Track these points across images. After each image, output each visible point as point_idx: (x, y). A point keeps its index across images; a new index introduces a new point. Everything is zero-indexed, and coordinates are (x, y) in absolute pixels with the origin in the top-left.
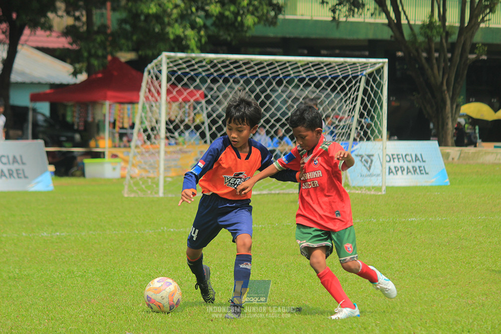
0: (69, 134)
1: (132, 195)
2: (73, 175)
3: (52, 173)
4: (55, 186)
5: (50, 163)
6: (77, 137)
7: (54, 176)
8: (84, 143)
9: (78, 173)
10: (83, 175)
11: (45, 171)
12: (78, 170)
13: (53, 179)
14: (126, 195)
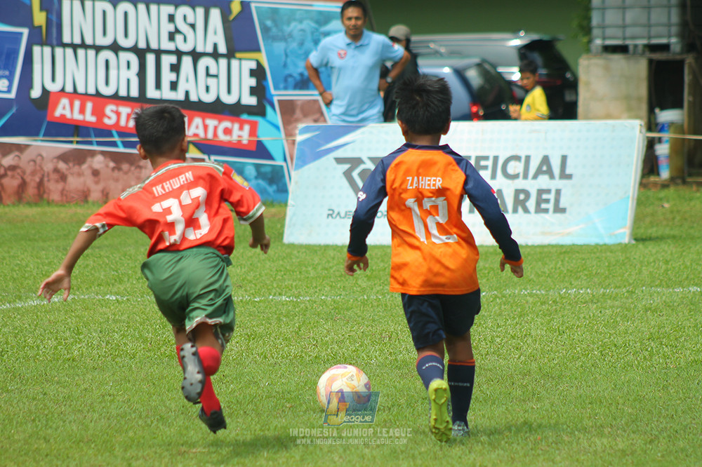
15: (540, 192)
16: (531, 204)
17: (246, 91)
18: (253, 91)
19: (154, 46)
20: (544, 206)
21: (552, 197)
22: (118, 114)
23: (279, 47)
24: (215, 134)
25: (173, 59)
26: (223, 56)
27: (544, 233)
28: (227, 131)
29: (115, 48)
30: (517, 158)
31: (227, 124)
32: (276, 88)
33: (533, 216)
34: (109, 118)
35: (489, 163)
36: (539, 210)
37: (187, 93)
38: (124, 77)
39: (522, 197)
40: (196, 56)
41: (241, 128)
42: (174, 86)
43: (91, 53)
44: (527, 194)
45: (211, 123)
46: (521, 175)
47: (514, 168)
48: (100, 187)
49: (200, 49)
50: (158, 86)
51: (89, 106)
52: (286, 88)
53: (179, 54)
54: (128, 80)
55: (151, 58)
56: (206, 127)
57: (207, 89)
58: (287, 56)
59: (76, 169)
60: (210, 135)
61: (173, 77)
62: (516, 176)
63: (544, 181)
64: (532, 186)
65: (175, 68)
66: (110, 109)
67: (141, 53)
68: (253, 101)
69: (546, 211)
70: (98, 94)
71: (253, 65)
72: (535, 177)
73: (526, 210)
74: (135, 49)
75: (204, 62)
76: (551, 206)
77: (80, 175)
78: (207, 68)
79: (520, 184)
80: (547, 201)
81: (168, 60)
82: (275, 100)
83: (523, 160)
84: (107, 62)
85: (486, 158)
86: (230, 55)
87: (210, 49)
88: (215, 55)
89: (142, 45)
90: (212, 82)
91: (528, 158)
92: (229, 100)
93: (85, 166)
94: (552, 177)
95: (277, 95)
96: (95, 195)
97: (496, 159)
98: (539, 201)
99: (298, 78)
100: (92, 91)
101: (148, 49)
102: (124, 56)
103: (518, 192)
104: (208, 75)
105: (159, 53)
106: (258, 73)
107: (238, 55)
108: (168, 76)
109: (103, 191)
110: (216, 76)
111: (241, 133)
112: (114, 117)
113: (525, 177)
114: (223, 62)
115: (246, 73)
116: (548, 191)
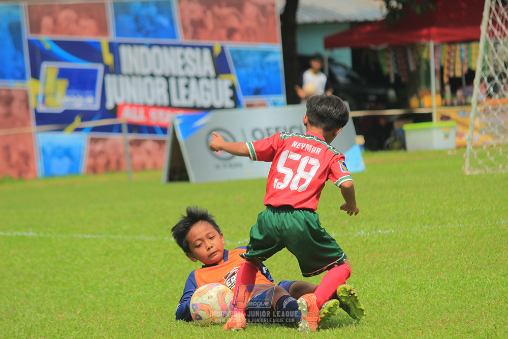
0: (381, 91)
1: (477, 172)
2: (389, 148)
3: (361, 146)
4: (367, 165)
5: (358, 133)
6: (392, 93)
7: (363, 151)
8: (402, 103)
9: (397, 144)
10: (403, 146)
11: (352, 144)
12: (395, 140)
13: (362, 154)
14: (468, 173)
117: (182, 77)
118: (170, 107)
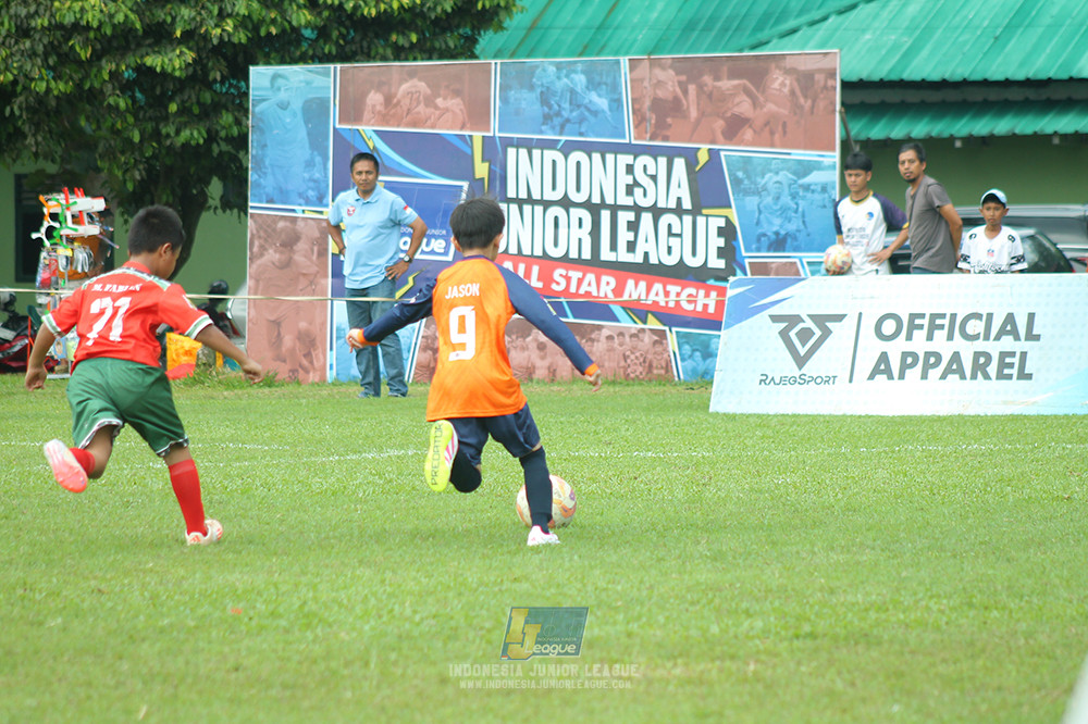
15: (1003, 355)
16: (992, 369)
17: (713, 253)
18: (721, 253)
19: (610, 200)
20: (1006, 371)
21: (1016, 360)
22: (568, 279)
23: (752, 202)
24: (677, 303)
25: (631, 216)
26: (687, 212)
27: (1005, 403)
28: (692, 300)
29: (566, 203)
30: (978, 316)
31: (692, 291)
32: (747, 250)
33: (995, 383)
34: (558, 283)
35: (946, 322)
36: (1001, 376)
37: (646, 254)
38: (575, 236)
39: (982, 360)
40: (657, 212)
41: (707, 295)
42: (631, 247)
43: (539, 209)
44: (988, 357)
45: (673, 289)
46: (982, 336)
47: (975, 327)
48: (546, 363)
49: (661, 204)
50: (614, 247)
51: (535, 269)
52: (758, 250)
53: (638, 210)
54: (580, 240)
55: (605, 215)
56: (667, 294)
57: (669, 249)
58: (760, 212)
59: (519, 342)
60: (672, 305)
61: (630, 236)
62: (976, 337)
63: (1007, 343)
64: (994, 348)
65: (633, 226)
66: (558, 273)
67: (594, 209)
68: (721, 264)
69: (1010, 377)
70: (545, 256)
71: (722, 223)
72: (997, 338)
73: (987, 377)
74: (588, 205)
75: (665, 219)
76: (1014, 371)
77: (524, 349)
78: (670, 226)
79: (980, 345)
80: (1011, 365)
81: (625, 217)
82: (747, 261)
83: (984, 318)
84: (556, 218)
85: (943, 316)
86: (695, 211)
87: (672, 205)
88: (679, 211)
89: (596, 200)
90: (675, 242)
91: (990, 316)
92: (694, 262)
93: (529, 339)
94: (1017, 338)
95: (747, 256)
96: (540, 373)
97: (954, 316)
98: (1002, 365)
99: (773, 237)
100: (538, 252)
101: (603, 205)
102: (576, 213)
103: (977, 355)
104: (670, 234)
105: (615, 209)
106: (727, 232)
107: (705, 211)
108: (624, 236)
109: (549, 368)
110: (680, 235)
111: (706, 301)
112: (563, 283)
113: (987, 337)
114: (688, 219)
115: (713, 232)
116: (1012, 354)
117: (626, 208)
118: (595, 264)
